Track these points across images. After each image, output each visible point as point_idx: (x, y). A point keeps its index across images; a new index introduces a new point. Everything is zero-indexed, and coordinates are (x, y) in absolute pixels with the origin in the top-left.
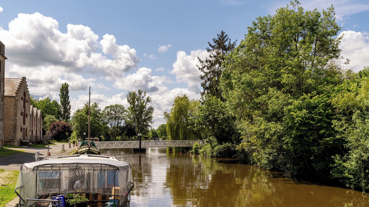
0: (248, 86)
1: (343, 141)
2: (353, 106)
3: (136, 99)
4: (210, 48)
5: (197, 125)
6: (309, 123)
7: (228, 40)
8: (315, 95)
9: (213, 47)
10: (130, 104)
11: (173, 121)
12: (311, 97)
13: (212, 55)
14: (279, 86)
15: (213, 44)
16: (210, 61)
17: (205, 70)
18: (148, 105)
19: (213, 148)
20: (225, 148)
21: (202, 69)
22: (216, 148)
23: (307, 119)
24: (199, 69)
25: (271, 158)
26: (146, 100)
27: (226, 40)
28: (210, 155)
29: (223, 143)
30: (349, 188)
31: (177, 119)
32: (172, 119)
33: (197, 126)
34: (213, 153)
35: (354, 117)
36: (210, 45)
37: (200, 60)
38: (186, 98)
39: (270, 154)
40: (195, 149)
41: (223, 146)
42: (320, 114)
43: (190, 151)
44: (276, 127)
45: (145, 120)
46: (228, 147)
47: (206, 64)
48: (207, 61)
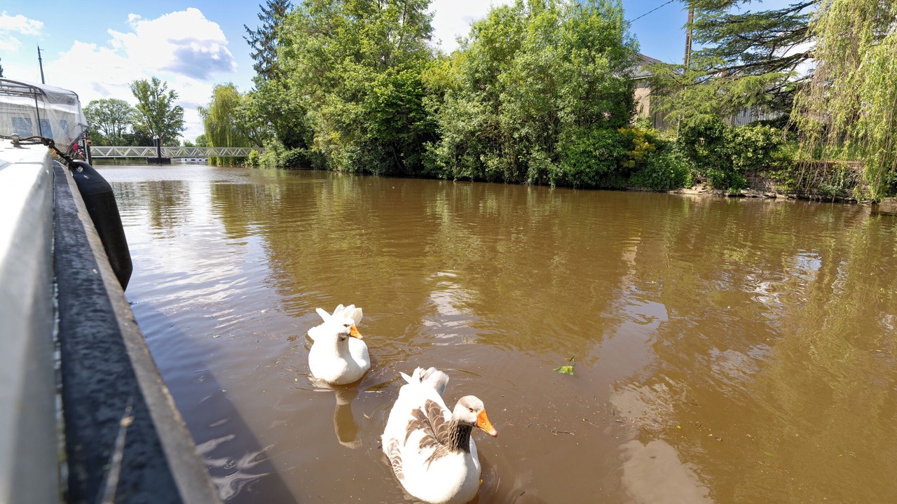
1: (434, 125)
3: (149, 93)
4: (264, 15)
5: (250, 119)
6: (396, 104)
7: (290, 6)
8: (403, 69)
9: (267, 13)
10: (139, 99)
11: (215, 120)
12: (398, 72)
13: (267, 25)
14: (358, 57)
15: (267, 8)
16: (264, 33)
17: (258, 45)
18: (173, 105)
19: (278, 155)
20: (295, 154)
21: (253, 44)
22: (283, 155)
23: (394, 98)
24: (249, 42)
25: (355, 156)
26: (168, 96)
28: (275, 164)
29: (292, 148)
31: (220, 118)
32: (213, 118)
33: (249, 121)
34: (278, 161)
35: (446, 97)
36: (264, 10)
37: (248, 30)
38: (233, 88)
39: (353, 152)
40: (253, 159)
41: (292, 152)
42: (408, 93)
43: (246, 163)
44: (355, 109)
45: (169, 126)
46: (300, 153)
47: (258, 37)
48: (259, 33)
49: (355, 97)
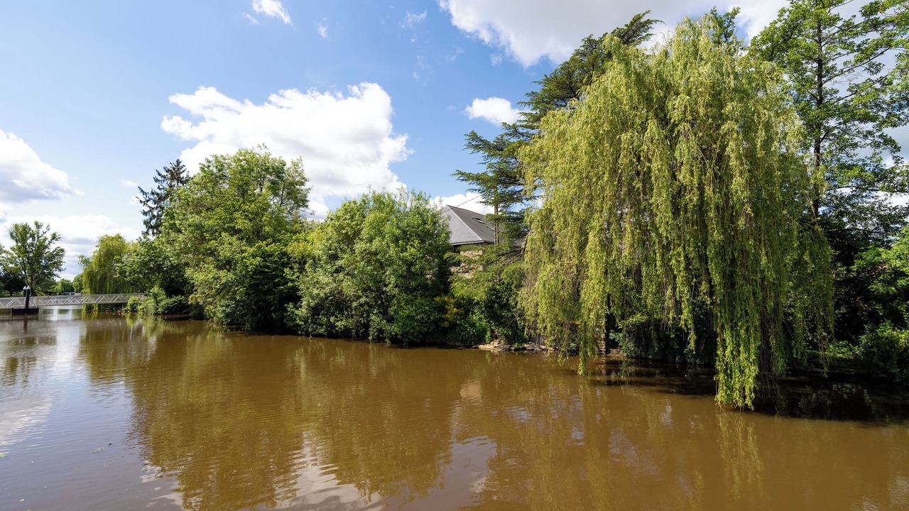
0: (197, 229)
1: (295, 289)
2: (309, 256)
3: (28, 235)
4: (159, 178)
5: (130, 273)
6: (263, 272)
7: (186, 172)
8: (271, 243)
9: (164, 177)
10: (17, 241)
11: (95, 269)
12: (267, 245)
13: (161, 187)
14: (234, 231)
15: (164, 173)
16: (158, 194)
17: (151, 204)
18: (52, 247)
19: (157, 303)
20: (175, 302)
21: (145, 203)
22: (163, 303)
23: (261, 267)
24: (141, 202)
25: (228, 310)
26: (50, 238)
27: (184, 171)
28: (153, 312)
29: (173, 296)
30: (301, 335)
31: (101, 266)
32: (94, 266)
33: (130, 275)
34: (157, 309)
35: (307, 266)
36: (159, 174)
37: (142, 191)
38: (120, 238)
39: (227, 306)
40: (132, 306)
41: (173, 299)
42: (275, 262)
43: (123, 309)
44: (226, 276)
45: (46, 267)
46: (180, 301)
47: (152, 197)
48: (153, 193)
49: (227, 264)
